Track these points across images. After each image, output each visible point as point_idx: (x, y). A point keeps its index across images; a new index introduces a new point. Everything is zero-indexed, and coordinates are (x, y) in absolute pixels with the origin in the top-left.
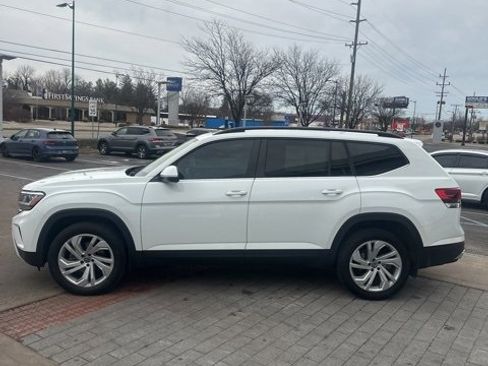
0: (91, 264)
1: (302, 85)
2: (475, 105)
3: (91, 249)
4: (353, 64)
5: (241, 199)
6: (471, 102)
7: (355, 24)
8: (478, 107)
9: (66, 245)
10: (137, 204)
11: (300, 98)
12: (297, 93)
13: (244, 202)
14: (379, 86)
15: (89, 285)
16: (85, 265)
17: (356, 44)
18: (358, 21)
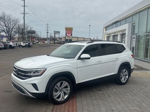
0: (63, 92)
1: (7, 25)
2: (56, 33)
3: (63, 86)
4: (24, 20)
5: (100, 63)
6: (56, 32)
7: (23, 7)
8: (57, 34)
9: (56, 87)
10: (76, 68)
11: (7, 30)
12: (5, 28)
13: (101, 63)
14: (32, 27)
15: (63, 99)
16: (61, 92)
17: (24, 14)
18: (24, 6)
